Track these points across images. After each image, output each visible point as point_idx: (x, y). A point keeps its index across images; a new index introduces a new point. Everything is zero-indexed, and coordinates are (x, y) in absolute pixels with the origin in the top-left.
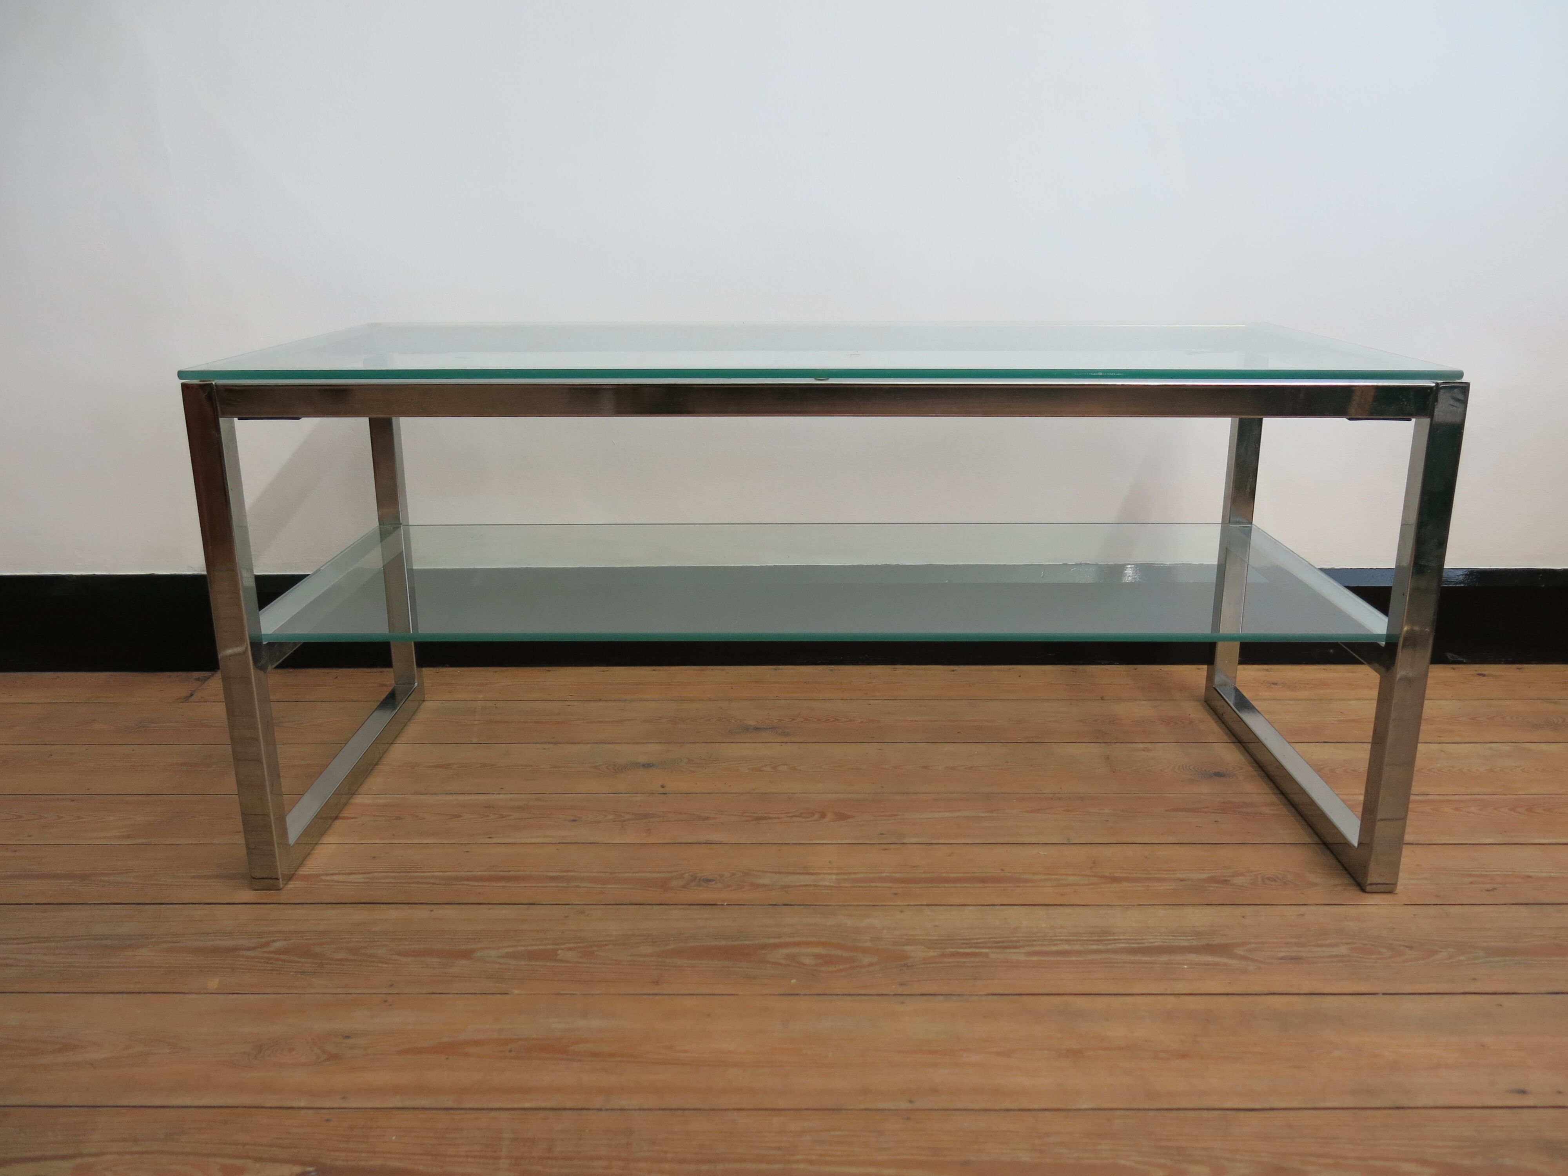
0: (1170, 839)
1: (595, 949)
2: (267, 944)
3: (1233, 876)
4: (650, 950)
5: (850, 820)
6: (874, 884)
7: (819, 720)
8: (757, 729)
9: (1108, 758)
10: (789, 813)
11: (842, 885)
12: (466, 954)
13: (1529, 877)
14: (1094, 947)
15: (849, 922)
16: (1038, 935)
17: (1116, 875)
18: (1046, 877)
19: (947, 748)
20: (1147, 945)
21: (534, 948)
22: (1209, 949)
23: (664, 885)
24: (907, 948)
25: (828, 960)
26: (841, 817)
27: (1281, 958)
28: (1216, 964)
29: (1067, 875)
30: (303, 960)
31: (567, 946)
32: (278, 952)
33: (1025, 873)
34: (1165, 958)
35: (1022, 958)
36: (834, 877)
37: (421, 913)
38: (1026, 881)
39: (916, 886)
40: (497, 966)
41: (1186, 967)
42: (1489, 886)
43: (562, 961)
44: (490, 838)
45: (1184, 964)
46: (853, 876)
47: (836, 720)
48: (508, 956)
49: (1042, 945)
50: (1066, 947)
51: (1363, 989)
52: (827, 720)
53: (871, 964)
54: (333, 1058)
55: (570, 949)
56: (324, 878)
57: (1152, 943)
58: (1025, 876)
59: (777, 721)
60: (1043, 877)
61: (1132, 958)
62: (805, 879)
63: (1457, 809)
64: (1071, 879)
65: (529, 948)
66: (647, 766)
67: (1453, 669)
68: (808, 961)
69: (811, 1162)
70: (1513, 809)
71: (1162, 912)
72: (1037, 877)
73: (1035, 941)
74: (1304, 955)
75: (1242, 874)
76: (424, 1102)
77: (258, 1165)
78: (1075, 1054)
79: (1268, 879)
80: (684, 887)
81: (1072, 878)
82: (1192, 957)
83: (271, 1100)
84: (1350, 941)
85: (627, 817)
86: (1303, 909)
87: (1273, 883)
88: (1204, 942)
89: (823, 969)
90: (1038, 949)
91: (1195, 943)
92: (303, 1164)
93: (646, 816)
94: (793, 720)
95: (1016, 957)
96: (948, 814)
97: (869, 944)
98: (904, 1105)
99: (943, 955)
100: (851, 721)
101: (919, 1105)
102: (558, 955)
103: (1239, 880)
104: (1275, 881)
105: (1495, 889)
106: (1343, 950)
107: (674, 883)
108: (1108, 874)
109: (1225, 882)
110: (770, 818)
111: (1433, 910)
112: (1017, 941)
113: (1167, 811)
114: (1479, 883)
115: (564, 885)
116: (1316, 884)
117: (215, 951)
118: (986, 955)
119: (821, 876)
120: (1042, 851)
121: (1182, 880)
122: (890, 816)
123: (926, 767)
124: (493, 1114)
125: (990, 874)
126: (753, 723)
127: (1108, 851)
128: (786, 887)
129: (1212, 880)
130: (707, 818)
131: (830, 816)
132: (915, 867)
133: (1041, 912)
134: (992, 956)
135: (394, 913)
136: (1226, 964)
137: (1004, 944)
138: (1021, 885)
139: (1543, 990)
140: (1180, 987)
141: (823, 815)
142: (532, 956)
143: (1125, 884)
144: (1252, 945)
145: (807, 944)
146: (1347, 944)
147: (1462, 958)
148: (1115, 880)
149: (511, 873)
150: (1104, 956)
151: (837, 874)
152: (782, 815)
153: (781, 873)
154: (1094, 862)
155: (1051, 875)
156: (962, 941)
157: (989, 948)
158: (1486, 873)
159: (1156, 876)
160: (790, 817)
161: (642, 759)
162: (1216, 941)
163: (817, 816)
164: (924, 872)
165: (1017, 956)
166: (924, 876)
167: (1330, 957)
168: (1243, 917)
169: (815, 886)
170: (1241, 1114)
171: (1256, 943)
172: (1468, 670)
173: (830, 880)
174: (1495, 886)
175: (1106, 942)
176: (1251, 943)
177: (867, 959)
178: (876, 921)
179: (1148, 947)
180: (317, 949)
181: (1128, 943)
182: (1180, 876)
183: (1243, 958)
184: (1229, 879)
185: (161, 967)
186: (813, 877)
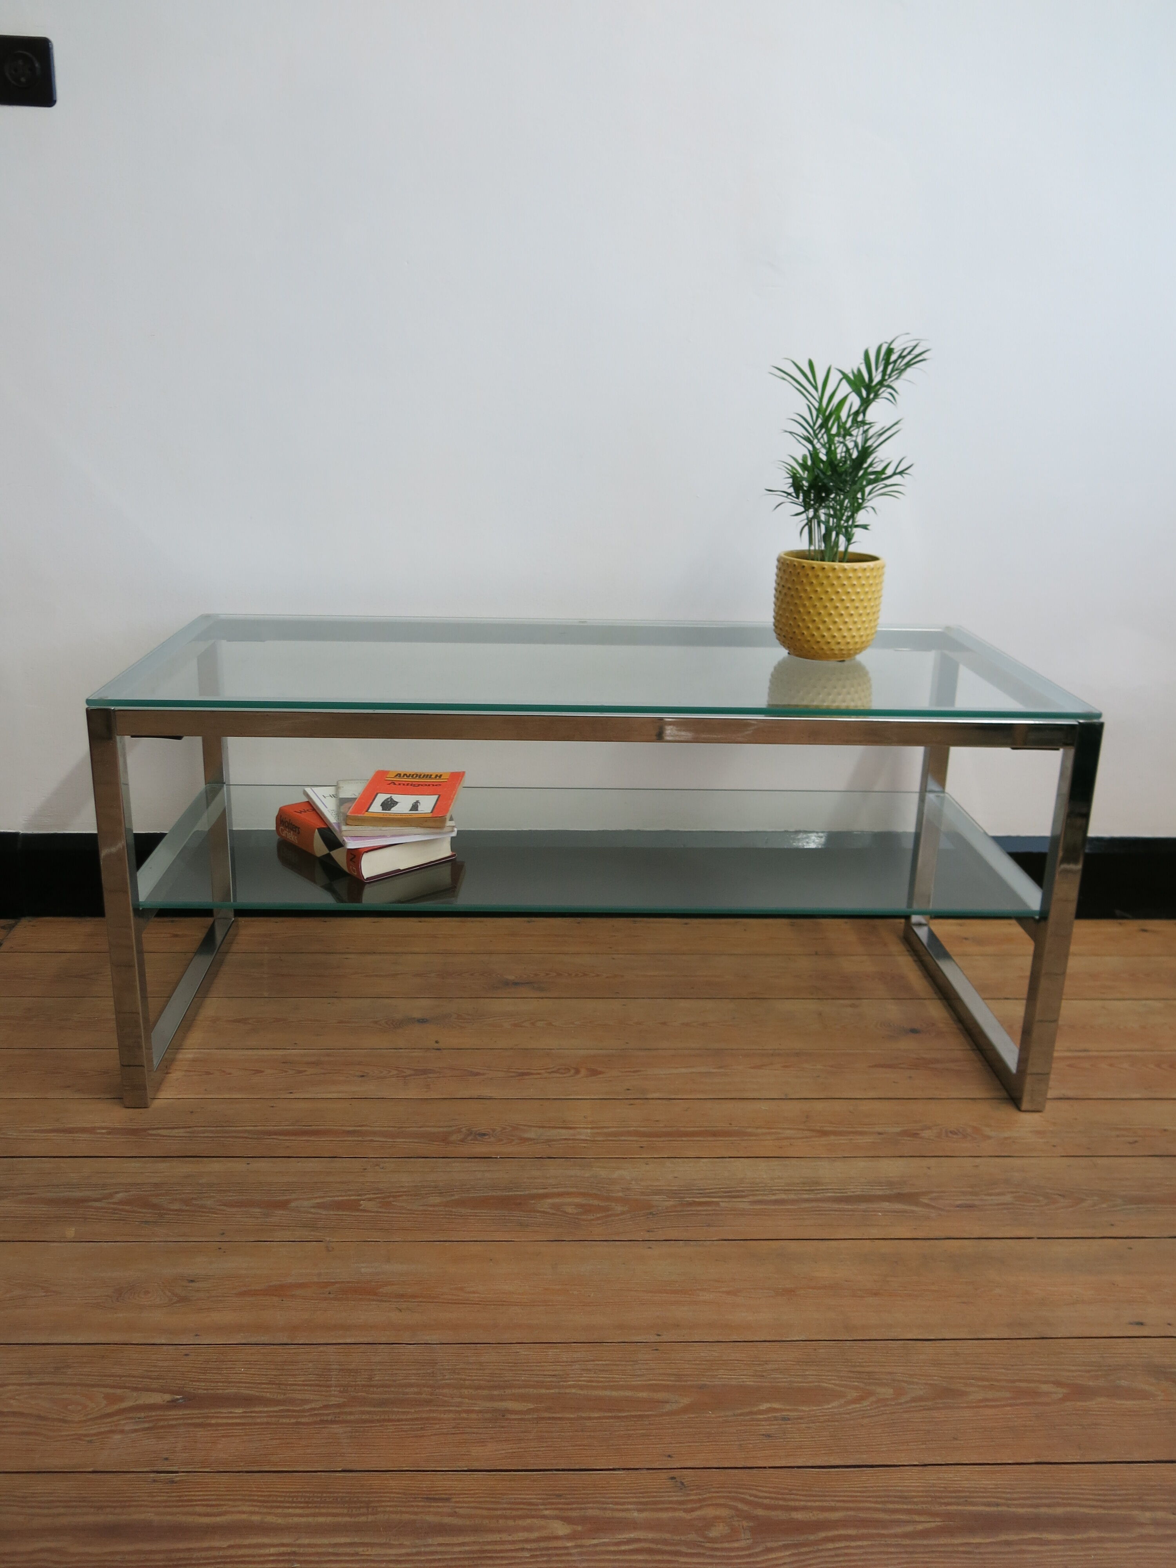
0: (872, 1095)
1: (391, 1199)
2: (111, 1195)
3: (922, 1130)
4: (437, 1200)
5: (601, 1076)
6: (622, 1138)
7: (570, 975)
8: (515, 984)
9: (820, 1014)
10: (547, 1069)
11: (596, 1139)
12: (283, 1205)
13: (1165, 1130)
14: (806, 1196)
15: (603, 1173)
16: (760, 1185)
17: (825, 1129)
18: (767, 1131)
19: (684, 1004)
20: (850, 1194)
21: (340, 1198)
22: (900, 1197)
23: (445, 1139)
24: (652, 1197)
25: (587, 1209)
26: (594, 1073)
27: (958, 1206)
28: (905, 1211)
29: (784, 1129)
30: (144, 1210)
31: (368, 1196)
32: (121, 1203)
33: (749, 1127)
34: (863, 1206)
35: (747, 1206)
36: (589, 1131)
37: (239, 1166)
38: (750, 1134)
39: (659, 1139)
40: (310, 1216)
41: (880, 1214)
42: (1131, 1139)
43: (364, 1211)
44: (291, 1093)
45: (879, 1212)
46: (605, 1130)
47: (585, 975)
48: (319, 1206)
49: (765, 1195)
50: (784, 1196)
51: (1022, 1234)
52: (576, 975)
53: (623, 1213)
54: (183, 1300)
55: (370, 1200)
56: (151, 1132)
57: (853, 1192)
58: (749, 1130)
59: (532, 976)
60: (764, 1131)
61: (836, 1206)
62: (565, 1133)
63: (1111, 1065)
64: (788, 1133)
65: (336, 1198)
66: (422, 1021)
67: (1120, 924)
68: (570, 1210)
69: (581, 1387)
70: (1158, 1066)
71: (862, 1164)
72: (759, 1131)
73: (757, 1190)
74: (976, 1203)
75: (930, 1128)
76: (265, 1339)
77: (135, 1394)
78: (789, 1292)
79: (951, 1132)
80: (462, 1141)
81: (788, 1131)
82: (886, 1205)
83: (137, 1338)
84: (1014, 1190)
85: (409, 1072)
86: (978, 1160)
87: (955, 1136)
88: (895, 1191)
89: (584, 1217)
90: (760, 1198)
91: (888, 1192)
92: (173, 1393)
93: (425, 1072)
94: (547, 974)
95: (741, 1206)
96: (683, 1070)
97: (620, 1194)
98: (653, 1338)
99: (682, 1205)
100: (598, 975)
101: (665, 1338)
102: (361, 1205)
103: (926, 1134)
104: (956, 1134)
105: (1136, 1142)
106: (1008, 1198)
107: (454, 1138)
108: (819, 1128)
109: (915, 1135)
110: (532, 1074)
111: (1083, 1162)
112: (743, 1191)
113: (870, 1067)
114: (1123, 1136)
115: (360, 1139)
117: (67, 1202)
118: (717, 1203)
119: (579, 1130)
120: (764, 1106)
121: (880, 1134)
122: (634, 1072)
123: (664, 1024)
124: (322, 1348)
125: (720, 1128)
126: (511, 978)
127: (819, 1106)
128: (548, 1141)
129: (905, 1133)
130: (478, 1074)
131: (583, 1072)
132: (657, 1121)
133: (762, 1164)
134: (722, 1204)
135: (216, 1166)
136: (913, 1212)
137: (732, 1194)
138: (746, 1138)
139: (1166, 1234)
140: (875, 1232)
141: (577, 1071)
142: (339, 1206)
143: (832, 1137)
144: (935, 1195)
145: (569, 1194)
146: (1012, 1192)
147: (1104, 1206)
148: (824, 1133)
149: (313, 1127)
150: (814, 1204)
151: (592, 1128)
152: (543, 1071)
153: (543, 1127)
154: (807, 1117)
155: (771, 1129)
156: (698, 1192)
157: (720, 1197)
158: (1130, 1127)
159: (860, 1129)
160: (548, 1072)
161: (417, 1015)
162: (906, 1190)
163: (572, 1071)
164: (665, 1127)
165: (743, 1204)
166: (664, 1130)
167: (998, 1205)
168: (929, 1168)
169: (573, 1139)
170: (919, 1343)
171: (938, 1192)
172: (1133, 925)
173: (585, 1133)
174: (1137, 1139)
175: (816, 1192)
176: (932, 1192)
177: (619, 1208)
178: (626, 1173)
179: (851, 1196)
180: (155, 1200)
181: (835, 1193)
182: (878, 1129)
183: (927, 1206)
184: (918, 1132)
185: (23, 1217)
186: (571, 1131)
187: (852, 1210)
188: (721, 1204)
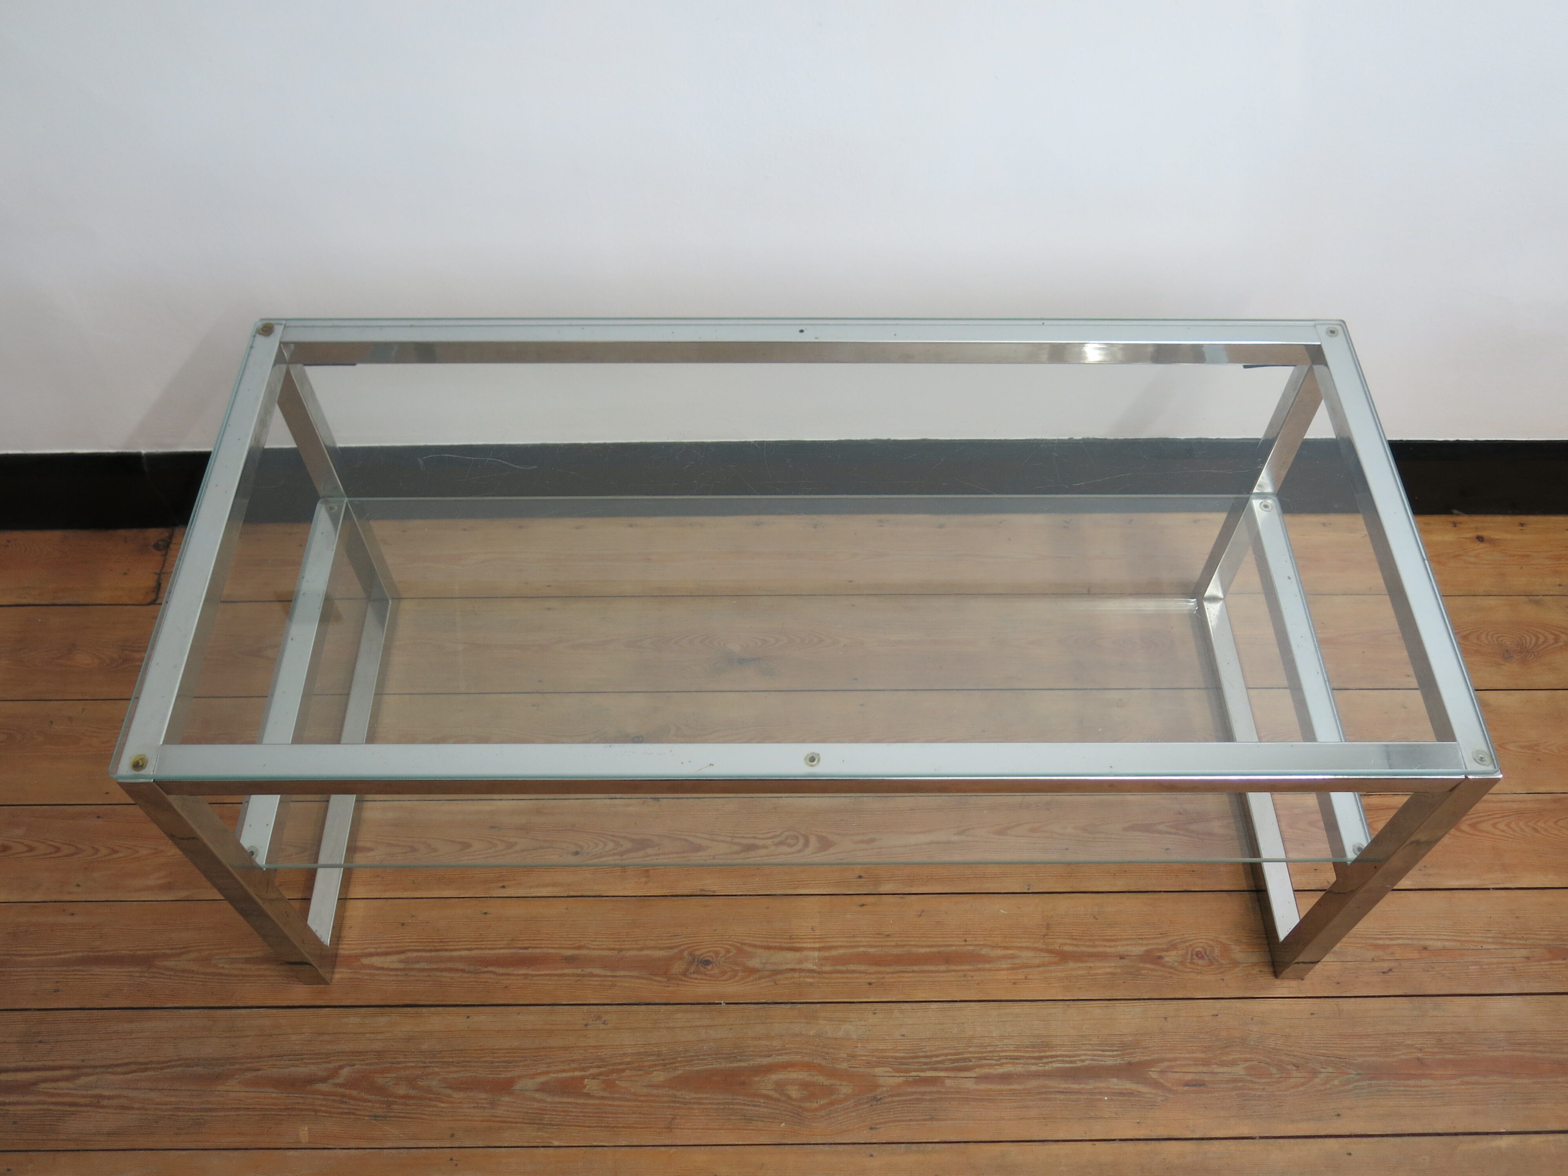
0: (1120, 885)
1: (615, 1076)
2: (336, 1072)
3: (1167, 950)
4: (659, 1076)
5: (833, 851)
6: (851, 967)
7: (803, 642)
8: (741, 662)
11: (823, 968)
12: (508, 1086)
13: (1425, 948)
14: (1034, 1069)
15: (829, 1029)
16: (989, 1049)
17: (1065, 948)
20: (1079, 1064)
21: (564, 1075)
22: (1130, 1070)
23: (666, 970)
24: (878, 1071)
25: (811, 1090)
26: (824, 844)
27: (1187, 1084)
28: (1131, 1094)
29: (1021, 948)
30: (371, 1097)
31: (591, 1071)
32: (347, 1083)
33: (985, 945)
34: (1090, 1085)
35: (972, 1086)
36: (816, 954)
37: (460, 1020)
38: (985, 959)
39: (889, 968)
40: (536, 1105)
41: (1106, 1098)
42: (1386, 966)
43: (588, 1095)
44: (503, 888)
45: (1105, 1094)
46: (834, 953)
48: (543, 1088)
49: (991, 1065)
50: (1009, 1068)
51: (1247, 1129)
52: (811, 643)
53: (846, 1098)
55: (594, 1077)
56: (364, 961)
57: (1083, 1060)
58: (984, 952)
59: (760, 644)
60: (1000, 952)
61: (1062, 1085)
62: (791, 959)
65: (560, 1075)
68: (794, 1092)
72: (995, 952)
73: (984, 1058)
74: (1206, 1078)
75: (1174, 947)
79: (1198, 954)
80: (685, 973)
81: (1025, 953)
82: (1114, 1084)
84: (1248, 1055)
86: (1218, 1006)
87: (1200, 961)
88: (1127, 1059)
89: (807, 1105)
90: (986, 1071)
91: (1119, 1061)
94: (777, 641)
95: (967, 1085)
97: (844, 1066)
99: (907, 1083)
100: (834, 643)
102: (584, 1087)
103: (1170, 957)
104: (1201, 957)
105: (1390, 970)
106: (1240, 1070)
107: (676, 968)
108: (1057, 947)
109: (1158, 959)
110: (761, 847)
112: (969, 1060)
113: (1123, 829)
114: (1378, 958)
115: (579, 971)
116: (1235, 963)
117: (294, 1083)
118: (943, 1080)
119: (805, 953)
120: (1003, 907)
121: (1122, 957)
122: (870, 841)
125: (954, 948)
126: (736, 649)
127: (1064, 904)
128: (774, 973)
129: (1148, 956)
130: (703, 849)
132: (888, 936)
133: (993, 1011)
136: (1139, 1094)
137: (960, 1065)
140: (1099, 1130)
142: (564, 1087)
143: (1071, 964)
144: (1165, 1063)
145: (794, 1065)
146: (1246, 1060)
147: (1337, 1082)
148: (1063, 957)
149: (530, 951)
150: (1041, 1082)
151: (820, 949)
153: (769, 948)
154: (1048, 926)
155: (1008, 949)
156: (924, 1059)
157: (946, 1070)
158: (1388, 942)
159: (1100, 950)
160: (778, 844)
162: (1137, 1056)
164: (896, 946)
165: (968, 1083)
166: (895, 951)
167: (1228, 1081)
169: (799, 970)
171: (1169, 1060)
173: (813, 959)
174: (1392, 964)
175: (1045, 1060)
176: (1163, 1060)
177: (843, 1090)
178: (852, 1027)
179: (1079, 1068)
180: (380, 1080)
181: (1063, 1062)
182: (1120, 949)
183: (1156, 1084)
184: (1162, 954)
185: (254, 1109)
186: (798, 955)
187: (1078, 1092)
188: (948, 1082)
